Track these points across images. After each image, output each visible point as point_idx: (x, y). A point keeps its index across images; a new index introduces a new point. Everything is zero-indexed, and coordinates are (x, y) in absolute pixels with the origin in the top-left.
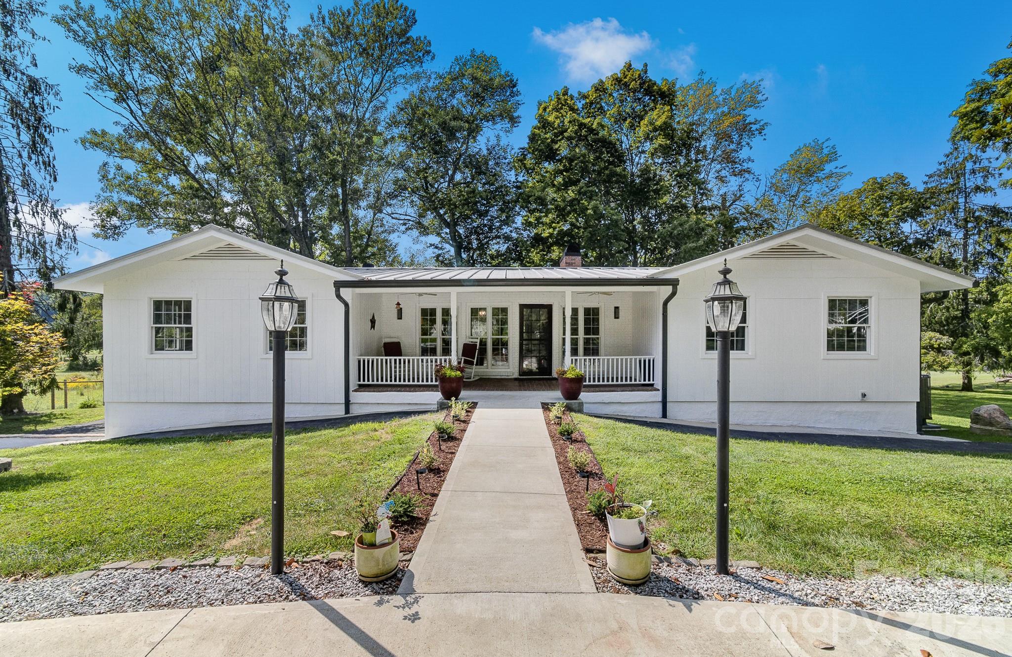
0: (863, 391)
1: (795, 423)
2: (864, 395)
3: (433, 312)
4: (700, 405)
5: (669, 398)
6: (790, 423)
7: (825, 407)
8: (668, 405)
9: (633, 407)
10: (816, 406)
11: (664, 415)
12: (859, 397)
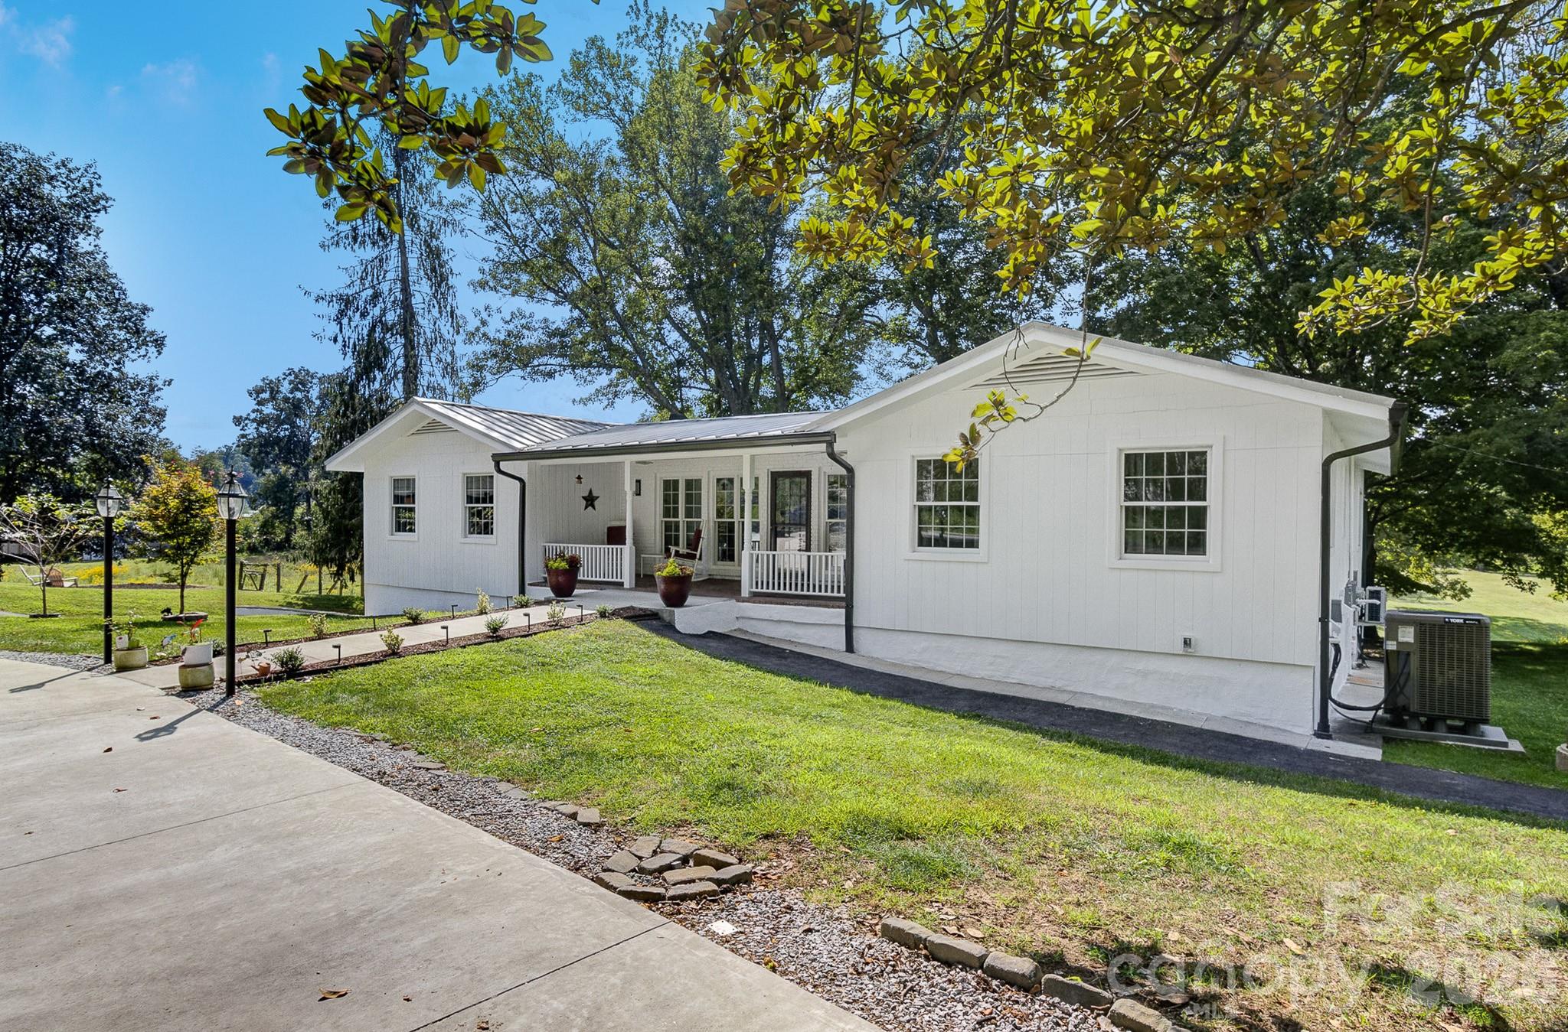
0: (1187, 635)
1: (1058, 684)
2: (1187, 643)
3: (676, 482)
4: (903, 637)
5: (857, 621)
6: (1049, 682)
7: (1114, 659)
8: (856, 633)
9: (812, 631)
10: (1098, 656)
11: (850, 648)
12: (1179, 648)
